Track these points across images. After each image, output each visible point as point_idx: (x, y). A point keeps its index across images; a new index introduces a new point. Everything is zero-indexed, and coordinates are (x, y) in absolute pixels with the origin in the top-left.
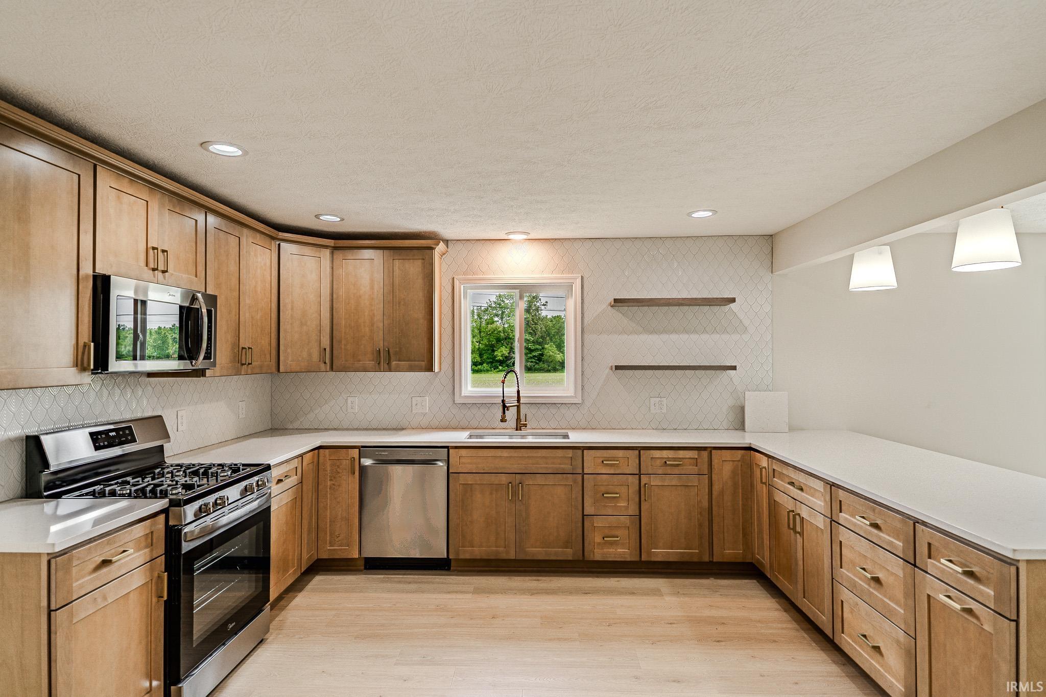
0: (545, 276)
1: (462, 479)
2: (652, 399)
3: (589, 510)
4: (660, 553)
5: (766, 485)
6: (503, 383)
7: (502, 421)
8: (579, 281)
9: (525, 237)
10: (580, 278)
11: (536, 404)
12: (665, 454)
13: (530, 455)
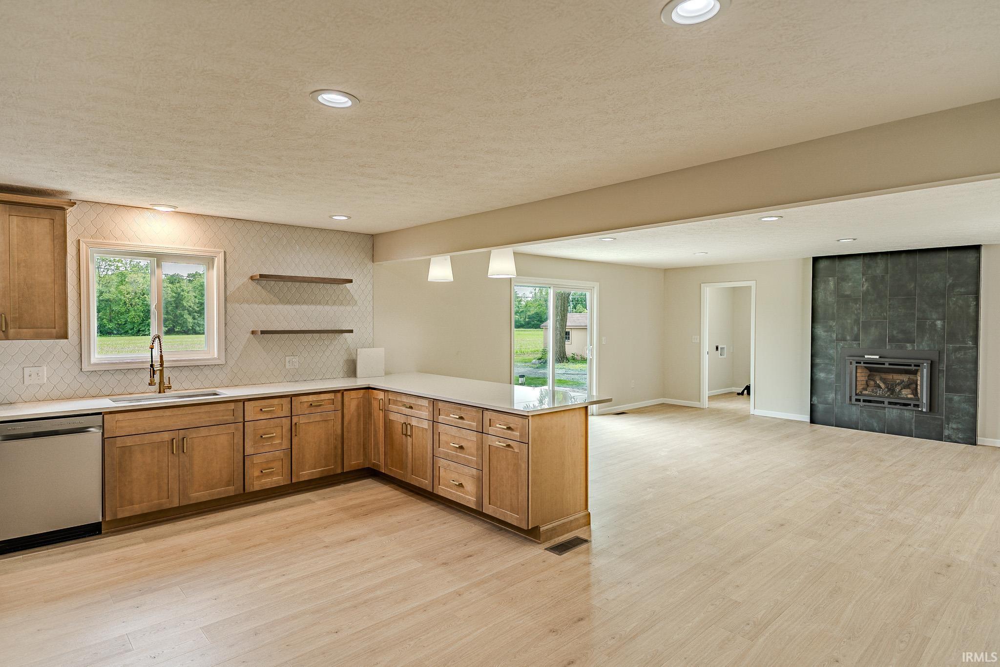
0: (187, 247)
1: (119, 442)
2: (287, 358)
3: (249, 450)
4: (306, 474)
5: (382, 411)
6: (152, 349)
7: (150, 384)
8: (222, 255)
9: (173, 210)
10: (223, 252)
11: (179, 367)
12: (311, 398)
13: (195, 411)
